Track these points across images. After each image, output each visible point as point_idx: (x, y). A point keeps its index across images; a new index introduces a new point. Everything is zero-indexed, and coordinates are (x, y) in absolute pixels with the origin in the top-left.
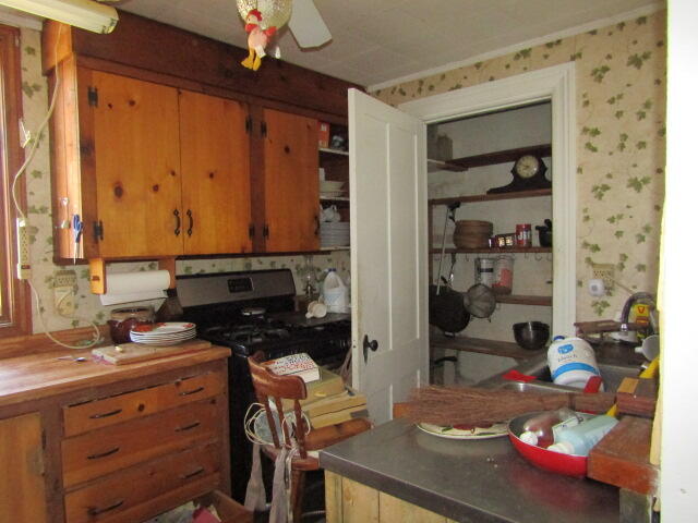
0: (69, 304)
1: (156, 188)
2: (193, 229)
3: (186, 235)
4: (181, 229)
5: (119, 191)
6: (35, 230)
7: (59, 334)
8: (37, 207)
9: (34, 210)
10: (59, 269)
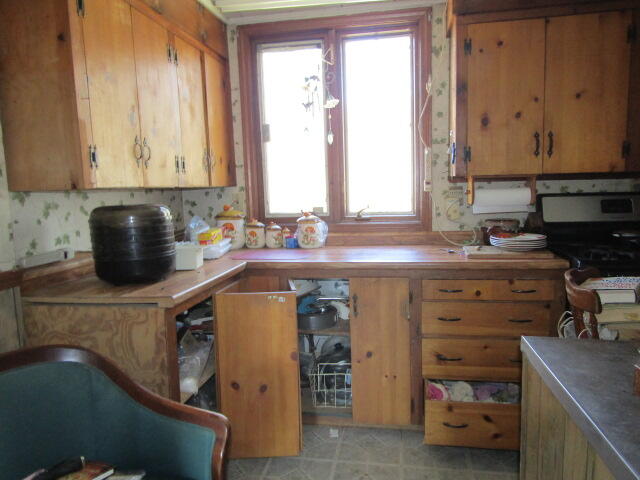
0: (455, 211)
1: (518, 115)
2: (553, 149)
3: (546, 155)
4: (540, 150)
5: (485, 122)
6: (437, 156)
7: (449, 234)
8: (439, 139)
9: (437, 142)
10: (452, 185)
